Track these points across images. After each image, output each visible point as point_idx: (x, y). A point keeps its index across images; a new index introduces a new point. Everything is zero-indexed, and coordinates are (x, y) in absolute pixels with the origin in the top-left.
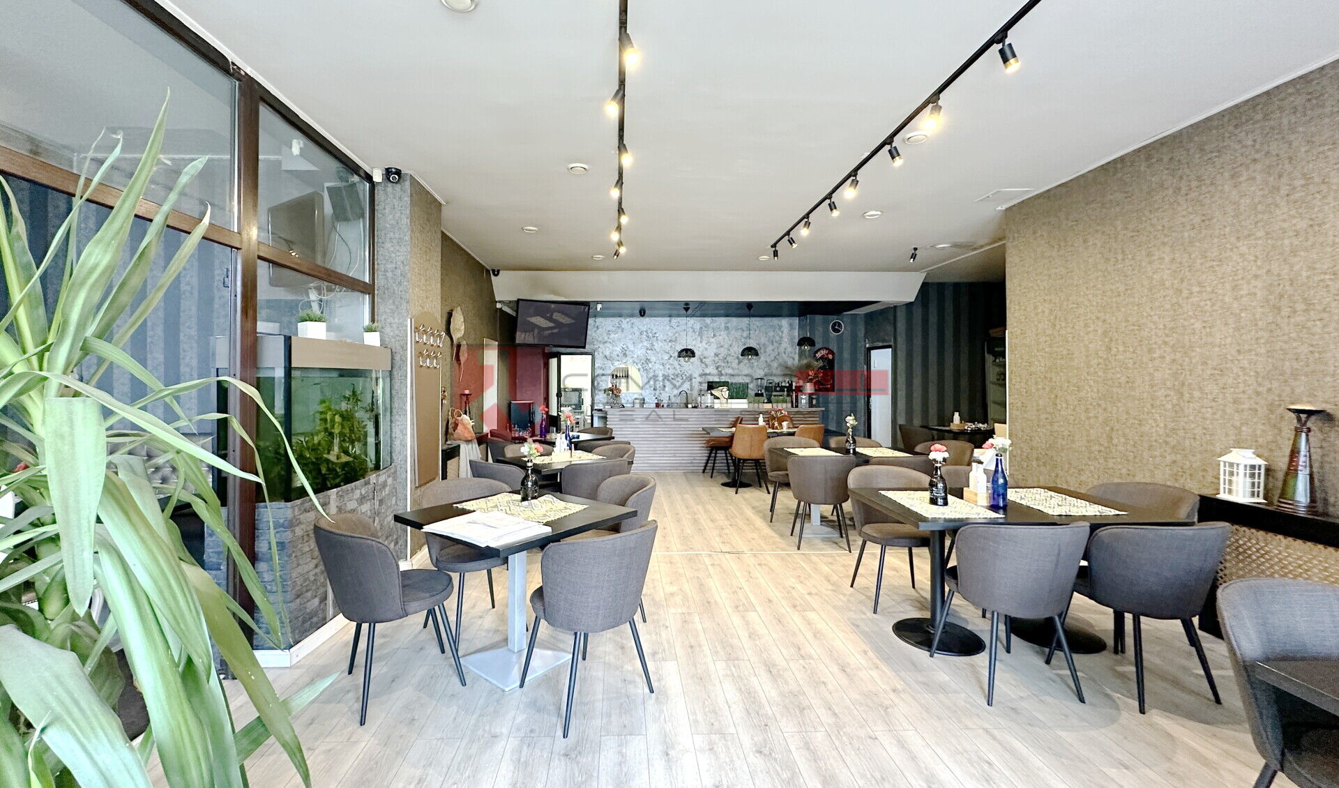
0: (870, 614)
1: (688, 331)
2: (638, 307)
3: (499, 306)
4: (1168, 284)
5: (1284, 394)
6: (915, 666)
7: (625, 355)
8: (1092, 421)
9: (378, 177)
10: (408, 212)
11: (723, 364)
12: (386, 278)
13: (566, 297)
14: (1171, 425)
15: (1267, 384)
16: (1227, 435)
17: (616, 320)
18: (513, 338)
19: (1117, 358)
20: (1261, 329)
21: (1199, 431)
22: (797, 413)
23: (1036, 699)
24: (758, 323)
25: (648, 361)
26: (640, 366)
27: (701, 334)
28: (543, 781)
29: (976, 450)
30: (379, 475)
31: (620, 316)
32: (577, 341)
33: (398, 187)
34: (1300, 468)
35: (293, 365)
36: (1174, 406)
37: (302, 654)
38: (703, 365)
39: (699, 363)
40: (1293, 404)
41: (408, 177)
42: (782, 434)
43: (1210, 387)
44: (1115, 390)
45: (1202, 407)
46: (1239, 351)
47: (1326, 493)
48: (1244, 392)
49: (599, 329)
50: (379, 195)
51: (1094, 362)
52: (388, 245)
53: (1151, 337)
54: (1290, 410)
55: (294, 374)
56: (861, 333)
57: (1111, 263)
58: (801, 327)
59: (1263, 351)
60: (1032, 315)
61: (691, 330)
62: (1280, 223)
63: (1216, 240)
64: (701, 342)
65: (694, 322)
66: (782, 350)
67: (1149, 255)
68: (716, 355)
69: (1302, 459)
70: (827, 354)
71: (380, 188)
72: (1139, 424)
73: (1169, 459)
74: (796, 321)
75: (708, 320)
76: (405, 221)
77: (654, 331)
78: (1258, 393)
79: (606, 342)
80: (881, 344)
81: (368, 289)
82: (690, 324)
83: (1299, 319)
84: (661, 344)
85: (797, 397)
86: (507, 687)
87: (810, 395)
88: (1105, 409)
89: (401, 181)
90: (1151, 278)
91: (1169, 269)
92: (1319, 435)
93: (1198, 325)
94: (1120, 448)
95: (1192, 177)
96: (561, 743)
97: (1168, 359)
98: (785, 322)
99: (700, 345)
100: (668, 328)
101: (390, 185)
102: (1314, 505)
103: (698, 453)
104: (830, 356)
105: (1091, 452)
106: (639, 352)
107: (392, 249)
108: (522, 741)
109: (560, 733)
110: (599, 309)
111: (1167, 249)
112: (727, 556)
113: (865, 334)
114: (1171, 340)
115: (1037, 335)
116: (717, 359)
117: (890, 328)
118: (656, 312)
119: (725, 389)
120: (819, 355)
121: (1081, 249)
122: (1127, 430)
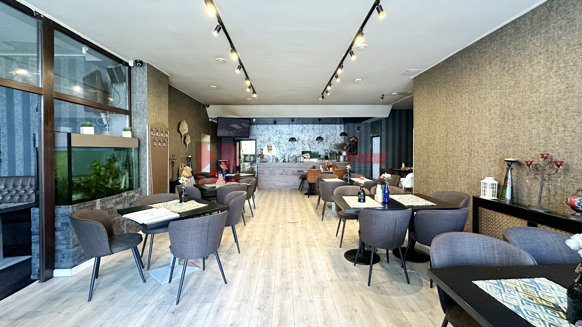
0: (338, 248)
1: (296, 130)
2: (273, 120)
3: (210, 120)
4: (467, 109)
5: (505, 154)
6: (346, 270)
7: (270, 140)
8: (441, 166)
9: (131, 64)
10: (146, 79)
11: (311, 144)
12: (137, 108)
13: (239, 116)
14: (467, 167)
15: (499, 150)
16: (486, 171)
17: (266, 126)
18: (216, 134)
19: (450, 140)
20: (498, 127)
21: (476, 170)
22: (339, 164)
23: (390, 283)
24: (326, 127)
25: (279, 143)
26: (276, 145)
27: (302, 131)
28: (156, 324)
29: (401, 179)
30: (129, 193)
31: (267, 124)
32: (246, 135)
33: (141, 68)
34: (508, 185)
35: (72, 145)
36: (468, 159)
37: (78, 271)
38: (303, 144)
39: (301, 144)
40: (508, 158)
41: (146, 64)
42: (329, 173)
43: (481, 151)
44: (449, 153)
45: (478, 160)
46: (490, 136)
47: (518, 195)
48: (492, 153)
49: (257, 130)
50: (133, 72)
51: (442, 142)
52: (137, 94)
53: (461, 131)
54: (505, 161)
55: (73, 149)
56: (369, 131)
57: (448, 100)
58: (344, 128)
59: (498, 136)
60: (422, 122)
61: (298, 130)
62: (505, 83)
63: (483, 90)
64: (302, 135)
65: (299, 126)
66: (336, 137)
67: (461, 96)
68: (309, 140)
69: (509, 181)
70: (355, 139)
71: (133, 69)
72: (457, 167)
73: (466, 181)
74: (343, 126)
75: (305, 126)
76: (145, 83)
77: (283, 130)
78: (496, 154)
79: (261, 135)
80: (376, 135)
81: (128, 113)
82: (297, 127)
83: (511, 123)
84: (285, 136)
85: (339, 157)
86: (163, 283)
87: (344, 156)
88: (445, 161)
89: (143, 65)
90: (461, 106)
91: (468, 102)
92: (516, 171)
93: (477, 126)
94: (451, 177)
95: (476, 64)
96: (174, 306)
97: (467, 140)
98: (338, 126)
99: (301, 136)
100: (288, 129)
101: (138, 67)
102: (513, 200)
103: (297, 181)
104: (356, 140)
105: (441, 179)
106: (276, 139)
107: (139, 95)
108: (156, 307)
109: (175, 303)
110: (254, 121)
111: (467, 94)
112: (291, 224)
113: (371, 131)
114: (468, 132)
115: (423, 131)
116: (309, 142)
117: (379, 129)
118: (283, 122)
119: (309, 154)
120: (351, 140)
121: (438, 95)
122: (453, 170)
